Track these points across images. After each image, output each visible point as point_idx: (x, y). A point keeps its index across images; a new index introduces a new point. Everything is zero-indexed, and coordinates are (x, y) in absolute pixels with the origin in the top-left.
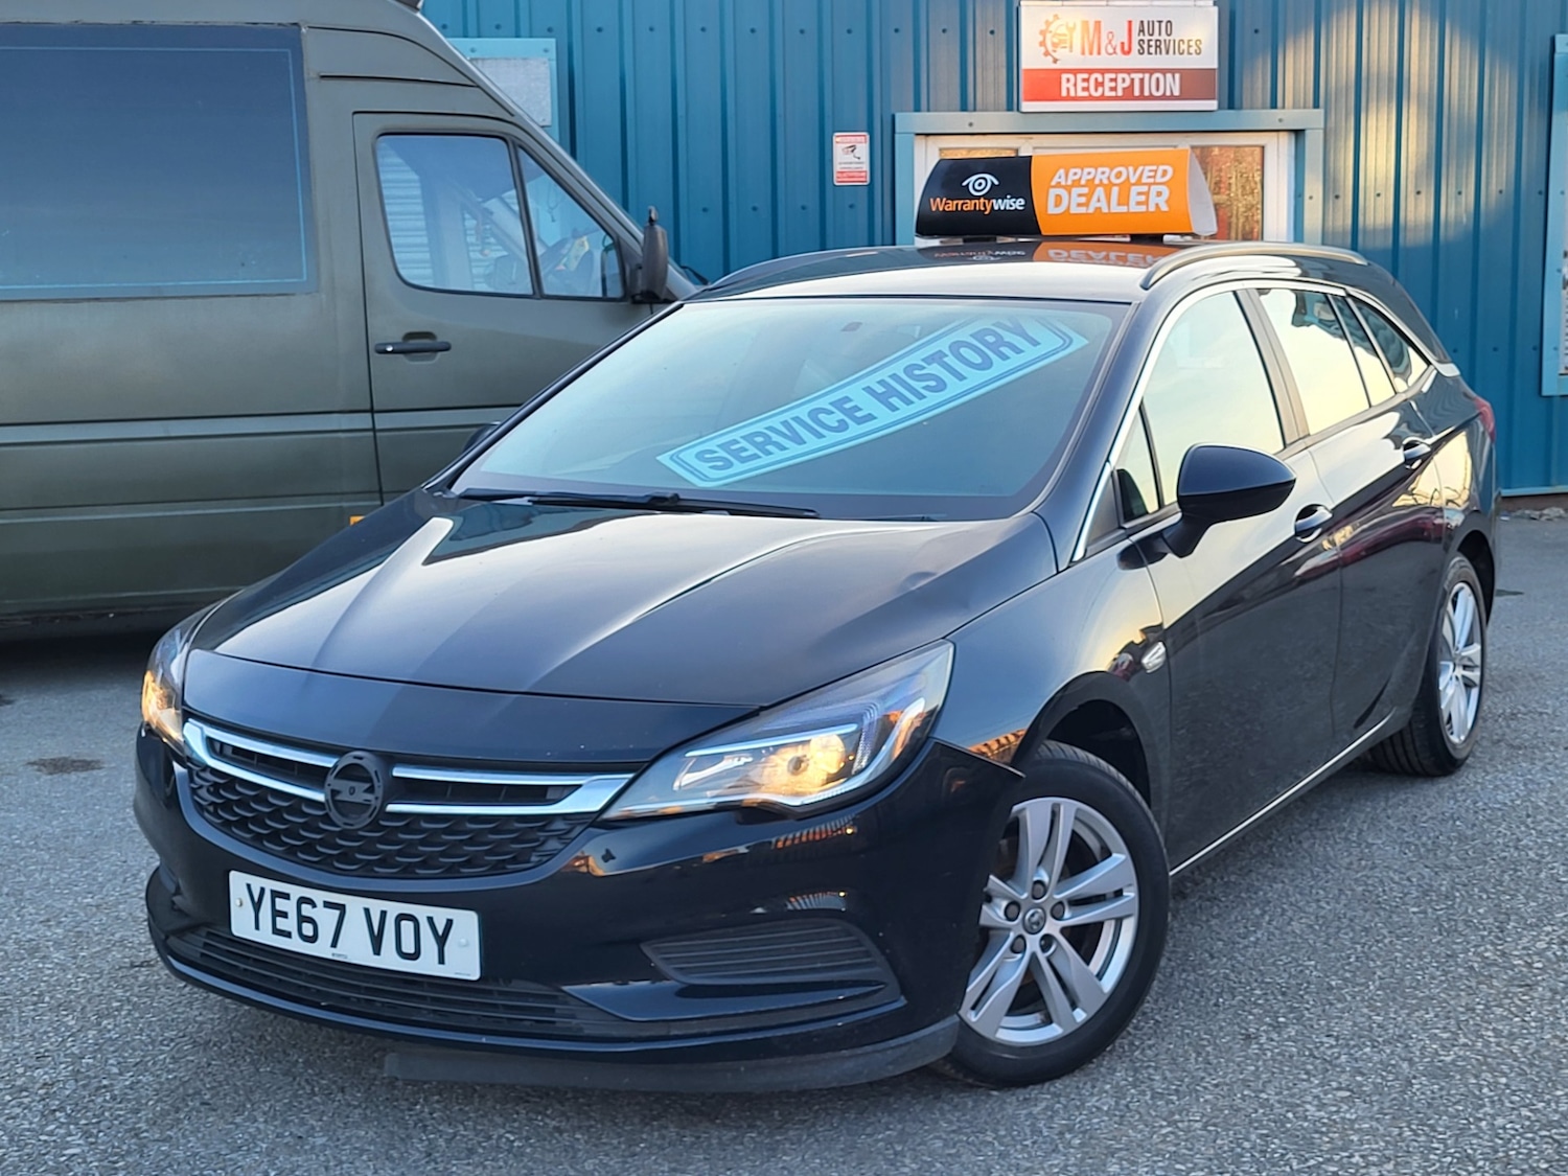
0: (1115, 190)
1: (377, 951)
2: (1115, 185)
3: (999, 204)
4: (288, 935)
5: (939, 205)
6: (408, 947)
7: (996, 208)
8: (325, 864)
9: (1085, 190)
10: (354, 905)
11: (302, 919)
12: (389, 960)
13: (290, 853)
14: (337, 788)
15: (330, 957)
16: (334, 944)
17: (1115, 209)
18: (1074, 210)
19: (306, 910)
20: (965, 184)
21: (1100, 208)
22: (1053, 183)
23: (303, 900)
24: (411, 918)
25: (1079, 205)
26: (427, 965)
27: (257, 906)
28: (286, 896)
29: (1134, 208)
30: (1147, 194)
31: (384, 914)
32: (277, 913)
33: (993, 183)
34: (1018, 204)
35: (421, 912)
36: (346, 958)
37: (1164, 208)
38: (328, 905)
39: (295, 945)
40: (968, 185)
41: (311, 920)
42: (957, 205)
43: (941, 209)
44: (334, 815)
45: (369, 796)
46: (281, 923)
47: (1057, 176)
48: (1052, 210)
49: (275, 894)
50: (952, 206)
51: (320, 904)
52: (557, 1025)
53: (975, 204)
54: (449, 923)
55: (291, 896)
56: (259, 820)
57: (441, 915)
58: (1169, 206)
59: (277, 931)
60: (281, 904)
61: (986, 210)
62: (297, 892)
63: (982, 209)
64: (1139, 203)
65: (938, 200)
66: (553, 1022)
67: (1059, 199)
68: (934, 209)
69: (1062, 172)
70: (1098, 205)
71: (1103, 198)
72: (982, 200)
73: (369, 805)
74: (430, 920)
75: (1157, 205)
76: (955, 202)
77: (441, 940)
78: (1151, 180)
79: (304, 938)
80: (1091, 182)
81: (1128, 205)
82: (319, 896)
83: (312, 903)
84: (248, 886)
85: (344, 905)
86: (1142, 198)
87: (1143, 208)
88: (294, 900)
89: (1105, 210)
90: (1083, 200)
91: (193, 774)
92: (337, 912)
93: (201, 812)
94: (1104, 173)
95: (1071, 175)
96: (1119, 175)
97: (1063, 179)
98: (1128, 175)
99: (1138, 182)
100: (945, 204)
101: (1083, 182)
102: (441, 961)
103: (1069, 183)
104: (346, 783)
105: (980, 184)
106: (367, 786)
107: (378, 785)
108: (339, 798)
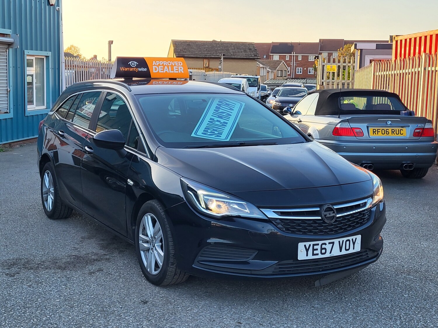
0: (170, 67)
1: (341, 251)
2: (170, 66)
3: (140, 69)
4: (318, 254)
5: (122, 69)
6: (347, 248)
7: (139, 70)
8: (326, 233)
9: (162, 67)
10: (336, 241)
11: (322, 249)
12: (344, 252)
13: (315, 234)
14: (325, 214)
15: (330, 256)
16: (330, 253)
17: (171, 72)
18: (160, 72)
19: (324, 246)
20: (129, 63)
21: (167, 71)
22: (153, 65)
23: (323, 244)
24: (349, 240)
25: (161, 70)
26: (351, 251)
27: (307, 250)
28: (318, 244)
29: (175, 72)
30: (178, 68)
31: (343, 241)
32: (314, 250)
33: (136, 64)
34: (145, 70)
35: (350, 238)
36: (333, 255)
37: (183, 72)
38: (329, 243)
39: (320, 256)
40: (130, 63)
41: (325, 249)
42: (128, 69)
44: (326, 221)
45: (334, 214)
46: (315, 252)
47: (154, 63)
48: (154, 71)
49: (314, 245)
50: (126, 69)
51: (327, 243)
53: (133, 69)
54: (356, 239)
57: (354, 237)
58: (184, 72)
59: (313, 254)
60: (315, 247)
61: (136, 71)
62: (320, 243)
64: (176, 71)
65: (122, 67)
68: (121, 70)
70: (166, 71)
71: (167, 69)
72: (135, 68)
73: (334, 216)
74: (352, 239)
75: (181, 71)
76: (127, 68)
77: (354, 243)
78: (178, 65)
79: (322, 254)
80: (163, 65)
81: (174, 71)
82: (327, 242)
83: (325, 244)
84: (305, 246)
85: (334, 242)
86: (177, 69)
87: (178, 72)
88: (320, 245)
89: (168, 72)
90: (162, 69)
91: (273, 222)
92: (332, 244)
93: (283, 231)
94: (165, 63)
95: (157, 63)
96: (169, 63)
97: (155, 64)
98: (172, 64)
99: (175, 65)
100: (125, 69)
101: (161, 65)
102: (354, 249)
103: (158, 65)
104: (327, 212)
105: (133, 64)
106: (333, 212)
107: (335, 211)
108: (326, 216)
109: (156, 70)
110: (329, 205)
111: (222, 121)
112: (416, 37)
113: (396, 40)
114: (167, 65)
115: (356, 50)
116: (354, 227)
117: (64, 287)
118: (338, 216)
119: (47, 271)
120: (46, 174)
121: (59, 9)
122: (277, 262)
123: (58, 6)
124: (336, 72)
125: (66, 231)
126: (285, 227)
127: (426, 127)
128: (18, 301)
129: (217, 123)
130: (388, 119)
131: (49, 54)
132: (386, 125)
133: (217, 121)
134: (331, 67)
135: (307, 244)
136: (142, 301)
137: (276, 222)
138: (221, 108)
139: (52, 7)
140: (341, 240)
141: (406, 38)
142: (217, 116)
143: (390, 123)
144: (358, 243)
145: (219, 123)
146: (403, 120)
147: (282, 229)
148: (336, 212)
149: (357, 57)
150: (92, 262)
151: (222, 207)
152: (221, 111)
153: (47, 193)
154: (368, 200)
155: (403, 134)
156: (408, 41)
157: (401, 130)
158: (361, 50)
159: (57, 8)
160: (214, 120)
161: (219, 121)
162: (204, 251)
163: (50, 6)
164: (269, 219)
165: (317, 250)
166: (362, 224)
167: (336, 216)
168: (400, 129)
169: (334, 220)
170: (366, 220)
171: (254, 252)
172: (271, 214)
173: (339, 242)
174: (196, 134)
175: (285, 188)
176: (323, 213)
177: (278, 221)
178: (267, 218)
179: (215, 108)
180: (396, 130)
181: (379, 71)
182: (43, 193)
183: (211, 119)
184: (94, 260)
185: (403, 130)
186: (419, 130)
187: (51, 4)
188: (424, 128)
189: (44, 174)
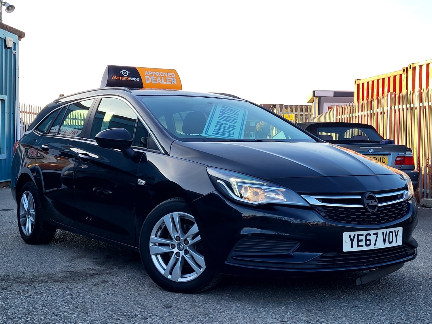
1: (385, 244)
2: (162, 77)
3: (132, 79)
4: (362, 246)
5: (114, 78)
7: (131, 80)
8: (369, 223)
9: (155, 77)
10: (380, 232)
11: (367, 240)
12: (388, 245)
14: (368, 202)
15: (374, 249)
16: (375, 245)
17: (163, 83)
19: (368, 237)
20: (120, 72)
22: (146, 75)
23: (367, 235)
24: (391, 232)
25: (154, 81)
26: (394, 244)
27: (352, 241)
28: (362, 235)
30: (171, 79)
31: (386, 232)
32: (359, 241)
33: (128, 73)
34: (137, 79)
35: (393, 230)
36: (377, 247)
38: (374, 234)
39: (365, 248)
41: (369, 240)
42: (120, 78)
43: (115, 79)
44: (369, 210)
45: (376, 203)
46: (360, 243)
47: (146, 73)
48: (147, 82)
49: (359, 235)
50: (118, 78)
51: (372, 234)
53: (125, 78)
54: (398, 230)
57: (396, 229)
58: (177, 83)
59: (358, 246)
60: (360, 238)
61: (128, 80)
62: (365, 233)
63: (127, 80)
65: (114, 76)
67: (148, 78)
68: (113, 79)
70: (159, 81)
71: (160, 80)
72: (127, 77)
73: (376, 205)
74: (395, 231)
75: (174, 82)
76: (119, 77)
77: (396, 236)
78: (171, 76)
79: (367, 245)
80: (155, 75)
81: (167, 82)
82: (371, 232)
83: (370, 235)
84: (350, 236)
85: (378, 233)
86: (170, 81)
87: (171, 83)
88: (365, 235)
90: (155, 80)
91: (316, 209)
92: (376, 235)
93: (327, 219)
94: (158, 73)
95: (149, 73)
96: (162, 74)
97: (148, 74)
98: (164, 75)
99: (168, 77)
100: (116, 77)
101: (154, 75)
102: (396, 242)
103: (150, 75)
104: (369, 200)
105: (125, 73)
106: (374, 200)
107: (377, 199)
108: (369, 205)
109: (148, 80)
110: (370, 193)
111: (230, 124)
112: (378, 79)
113: (358, 83)
114: (160, 76)
115: (314, 97)
116: (396, 219)
117: (69, 296)
118: (380, 205)
119: (43, 284)
120: (25, 195)
121: (16, 53)
122: (322, 254)
123: (15, 49)
124: (294, 121)
125: (51, 253)
126: (328, 215)
127: (406, 156)
128: (19, 310)
129: (224, 125)
130: (370, 147)
131: (5, 98)
132: (368, 153)
133: (225, 124)
134: (289, 116)
135: (352, 234)
136: (165, 306)
137: (319, 209)
138: (226, 113)
139: (8, 50)
140: (385, 231)
141: (368, 81)
142: (224, 120)
143: (372, 150)
144: (400, 236)
145: (227, 126)
146: (384, 148)
147: (325, 217)
148: (377, 201)
149: (315, 104)
150: (93, 276)
151: (259, 193)
152: (226, 115)
153: (25, 217)
154: (404, 192)
155: (385, 162)
156: (370, 83)
157: (383, 159)
158: (320, 98)
159: (14, 52)
160: (222, 123)
161: (227, 124)
162: (240, 245)
163: (6, 49)
164: (311, 206)
165: (362, 241)
166: (402, 216)
167: (378, 205)
168: (382, 157)
169: (376, 209)
170: (405, 213)
171: (295, 244)
172: (313, 201)
173: (383, 233)
174: (207, 133)
175: (322, 175)
176: (366, 201)
177: (321, 209)
178: (308, 205)
179: (220, 113)
180: (378, 158)
181: (342, 115)
182: (20, 217)
183: (218, 122)
184: (94, 274)
185: (384, 158)
186: (399, 159)
187: (8, 47)
188: (404, 156)
189: (21, 196)
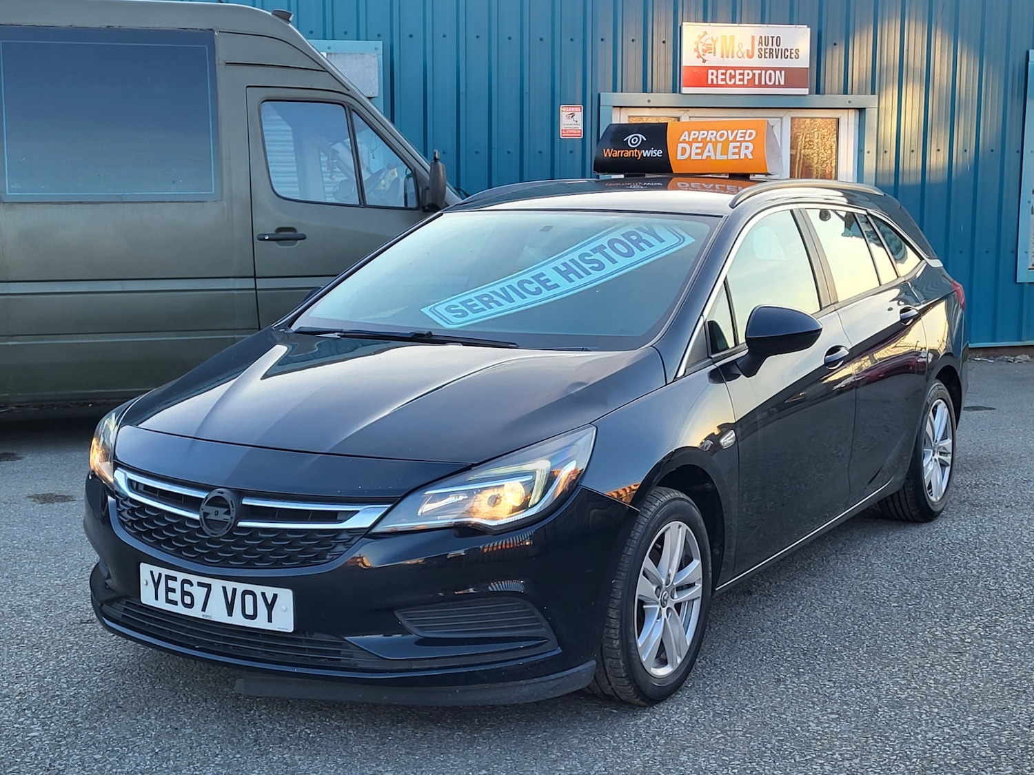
0: (720, 145)
1: (230, 613)
2: (720, 142)
3: (646, 153)
4: (175, 603)
5: (609, 153)
6: (249, 611)
7: (645, 155)
8: (199, 559)
9: (701, 145)
10: (217, 585)
11: (184, 593)
12: (238, 619)
13: (177, 552)
14: (207, 511)
15: (202, 617)
16: (204, 609)
17: (719, 157)
18: (693, 157)
19: (187, 587)
20: (625, 140)
21: (710, 156)
22: (681, 140)
23: (185, 582)
24: (252, 593)
25: (697, 154)
26: (261, 623)
27: (157, 585)
28: (175, 579)
29: (731, 157)
30: (739, 148)
31: (234, 590)
32: (169, 590)
34: (658, 153)
35: (258, 589)
36: (211, 617)
37: (750, 157)
38: (200, 584)
39: (180, 609)
40: (627, 140)
41: (190, 594)
43: (610, 156)
44: (205, 528)
45: (227, 517)
46: (171, 596)
47: (683, 135)
48: (680, 157)
49: (168, 578)
50: (616, 154)
51: (195, 584)
52: (342, 661)
53: (631, 153)
54: (275, 596)
55: (178, 579)
56: (158, 531)
57: (270, 591)
58: (752, 155)
59: (168, 601)
60: (171, 584)
61: (638, 157)
62: (181, 576)
63: (636, 156)
64: (734, 154)
65: (608, 150)
66: (340, 660)
67: (684, 149)
68: (606, 156)
69: (686, 133)
70: (709, 154)
71: (712, 150)
72: (636, 150)
73: (227, 523)
74: (263, 594)
75: (745, 154)
76: (619, 152)
77: (270, 607)
78: (744, 139)
79: (184, 604)
80: (705, 139)
81: (729, 154)
82: (195, 579)
83: (191, 583)
84: (151, 573)
85: (211, 585)
86: (737, 150)
87: (737, 157)
88: (179, 581)
89: (713, 158)
90: (699, 151)
92: (206, 589)
94: (713, 134)
95: (692, 135)
97: (687, 138)
98: (729, 136)
100: (613, 153)
101: (700, 140)
102: (269, 621)
103: (691, 140)
106: (226, 510)
107: (233, 509)
108: (210, 517)
109: (683, 153)
114: (713, 139)
135: (156, 570)
140: (229, 585)
148: (233, 513)
165: (176, 592)
169: (225, 532)
173: (224, 588)
176: (203, 508)
